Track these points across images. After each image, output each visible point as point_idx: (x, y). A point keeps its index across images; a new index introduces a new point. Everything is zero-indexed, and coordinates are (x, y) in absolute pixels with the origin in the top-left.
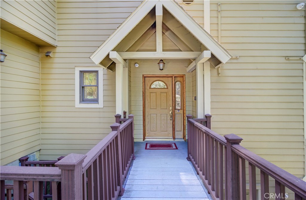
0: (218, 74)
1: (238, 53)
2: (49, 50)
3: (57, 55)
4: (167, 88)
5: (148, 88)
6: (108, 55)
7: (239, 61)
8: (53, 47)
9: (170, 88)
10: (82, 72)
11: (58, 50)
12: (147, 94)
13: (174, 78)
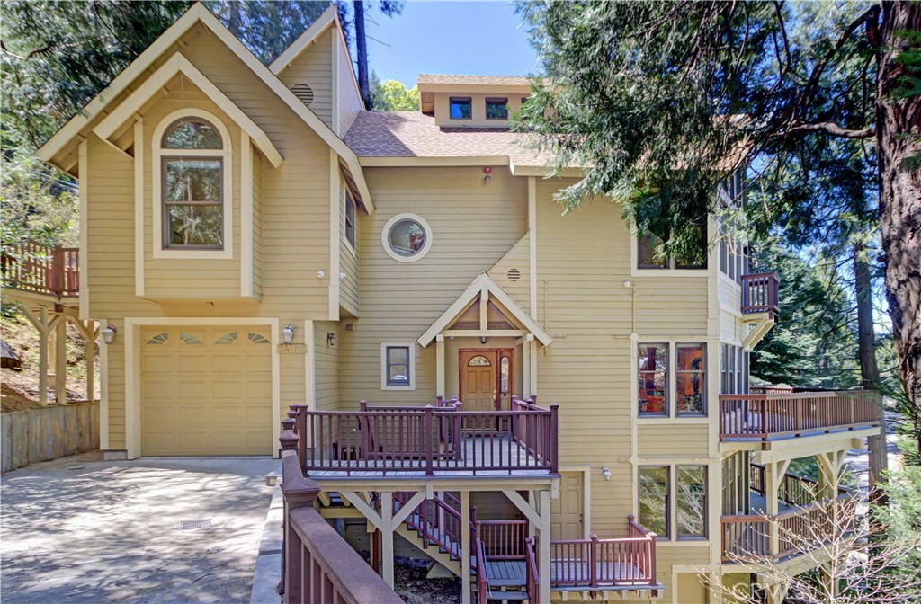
0: (545, 353)
1: (564, 333)
2: (350, 322)
3: (359, 328)
4: (490, 365)
5: (466, 365)
6: (435, 338)
7: (567, 339)
8: (356, 318)
9: (494, 365)
10: (388, 348)
11: (360, 321)
12: (465, 373)
13: (500, 352)
